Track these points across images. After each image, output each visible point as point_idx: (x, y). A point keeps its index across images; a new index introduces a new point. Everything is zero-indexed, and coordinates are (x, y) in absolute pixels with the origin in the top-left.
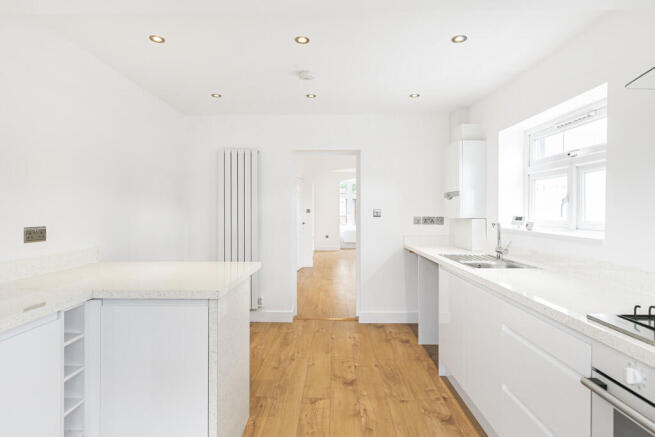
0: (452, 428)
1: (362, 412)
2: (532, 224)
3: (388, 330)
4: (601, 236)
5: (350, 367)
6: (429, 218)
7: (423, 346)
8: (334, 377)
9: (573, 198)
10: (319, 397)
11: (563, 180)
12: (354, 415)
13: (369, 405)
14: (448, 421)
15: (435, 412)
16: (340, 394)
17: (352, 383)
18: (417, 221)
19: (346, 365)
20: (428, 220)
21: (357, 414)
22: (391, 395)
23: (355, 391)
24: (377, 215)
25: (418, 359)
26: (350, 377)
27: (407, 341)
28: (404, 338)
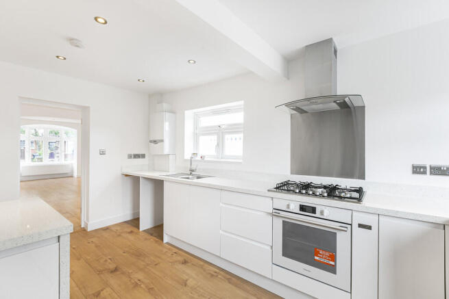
0: (189, 264)
1: (138, 282)
2: (204, 157)
3: (114, 229)
4: (241, 161)
5: (106, 261)
6: (137, 155)
7: (144, 231)
8: (100, 272)
9: (220, 145)
10: (100, 289)
11: (215, 137)
12: (135, 287)
13: (140, 276)
14: (185, 262)
15: (176, 262)
16: (113, 280)
17: (116, 270)
18: (130, 157)
19: (102, 261)
20: (137, 156)
21: (136, 285)
22: (148, 265)
23: (123, 273)
24: (102, 153)
25: (146, 239)
26: (112, 266)
27: (131, 232)
28: (129, 230)
